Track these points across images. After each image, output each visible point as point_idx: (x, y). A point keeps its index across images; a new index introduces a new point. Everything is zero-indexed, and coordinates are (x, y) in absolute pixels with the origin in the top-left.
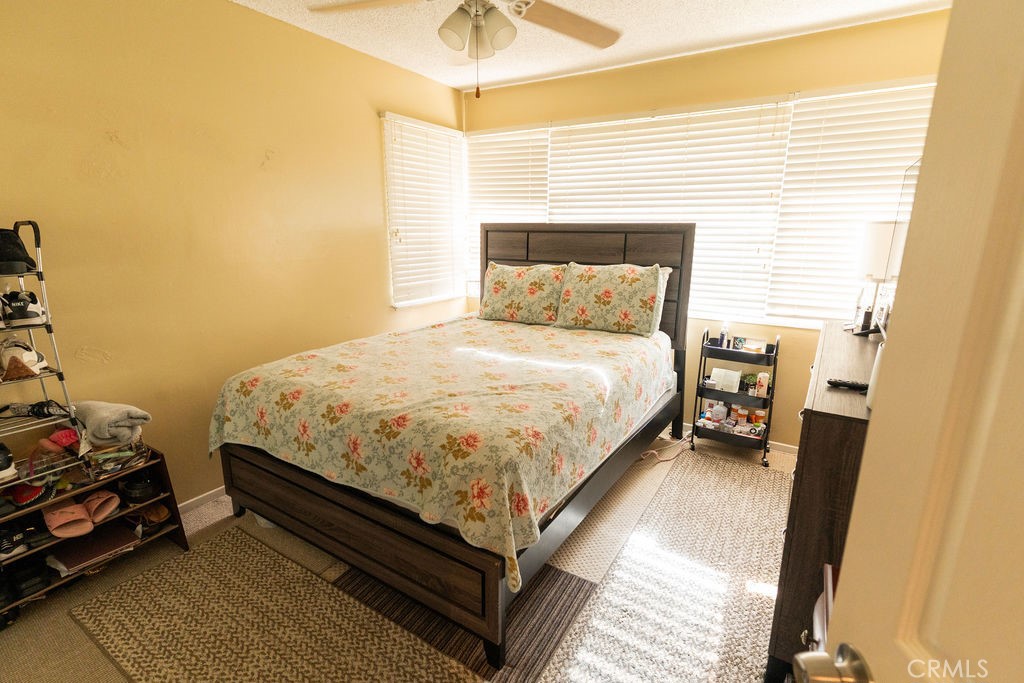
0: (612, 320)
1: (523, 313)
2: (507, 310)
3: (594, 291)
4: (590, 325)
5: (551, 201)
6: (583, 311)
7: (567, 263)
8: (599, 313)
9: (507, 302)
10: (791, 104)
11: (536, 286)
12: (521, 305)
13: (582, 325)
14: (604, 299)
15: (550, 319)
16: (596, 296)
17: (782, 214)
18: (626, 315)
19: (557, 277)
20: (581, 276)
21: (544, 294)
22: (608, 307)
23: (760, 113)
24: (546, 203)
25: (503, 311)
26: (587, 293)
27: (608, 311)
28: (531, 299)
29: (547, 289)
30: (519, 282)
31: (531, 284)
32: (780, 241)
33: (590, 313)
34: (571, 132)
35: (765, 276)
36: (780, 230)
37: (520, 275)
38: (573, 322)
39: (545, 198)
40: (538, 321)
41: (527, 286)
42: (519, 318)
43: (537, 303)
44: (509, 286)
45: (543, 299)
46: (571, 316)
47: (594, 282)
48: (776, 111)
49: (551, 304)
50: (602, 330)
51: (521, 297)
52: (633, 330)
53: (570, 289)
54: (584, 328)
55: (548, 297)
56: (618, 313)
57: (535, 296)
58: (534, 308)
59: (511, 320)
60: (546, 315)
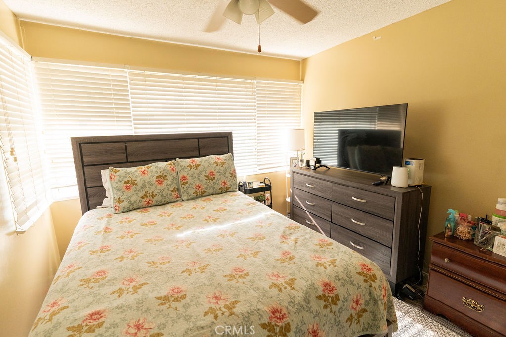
0: (218, 187)
1: (158, 198)
2: (143, 200)
3: (203, 173)
4: (205, 194)
5: (134, 120)
6: (199, 187)
7: (175, 159)
8: (210, 185)
9: (142, 194)
10: (255, 82)
11: (161, 178)
12: (154, 194)
13: (201, 195)
14: (210, 177)
15: (177, 197)
16: (205, 176)
17: (258, 127)
18: (225, 183)
19: (173, 170)
20: (190, 166)
21: (169, 182)
22: (215, 181)
23: (246, 83)
24: (131, 121)
25: (140, 201)
26: (199, 176)
27: (215, 183)
28: (160, 187)
29: (170, 178)
30: (146, 177)
31: (157, 177)
32: (259, 138)
33: (203, 187)
34: (145, 76)
35: (255, 154)
36: (258, 133)
37: (144, 173)
38: (195, 195)
39: (130, 117)
40: (168, 201)
41: (154, 179)
42: (154, 203)
43: (166, 190)
44: (139, 182)
45: (170, 185)
46: (191, 191)
47: (200, 168)
48: (252, 84)
49: (175, 187)
50: (213, 195)
51: (153, 188)
52: (230, 190)
53: (185, 175)
54: (202, 196)
55: (172, 183)
56: (220, 183)
57: (163, 185)
58: (165, 194)
59: (149, 206)
60: (174, 195)
